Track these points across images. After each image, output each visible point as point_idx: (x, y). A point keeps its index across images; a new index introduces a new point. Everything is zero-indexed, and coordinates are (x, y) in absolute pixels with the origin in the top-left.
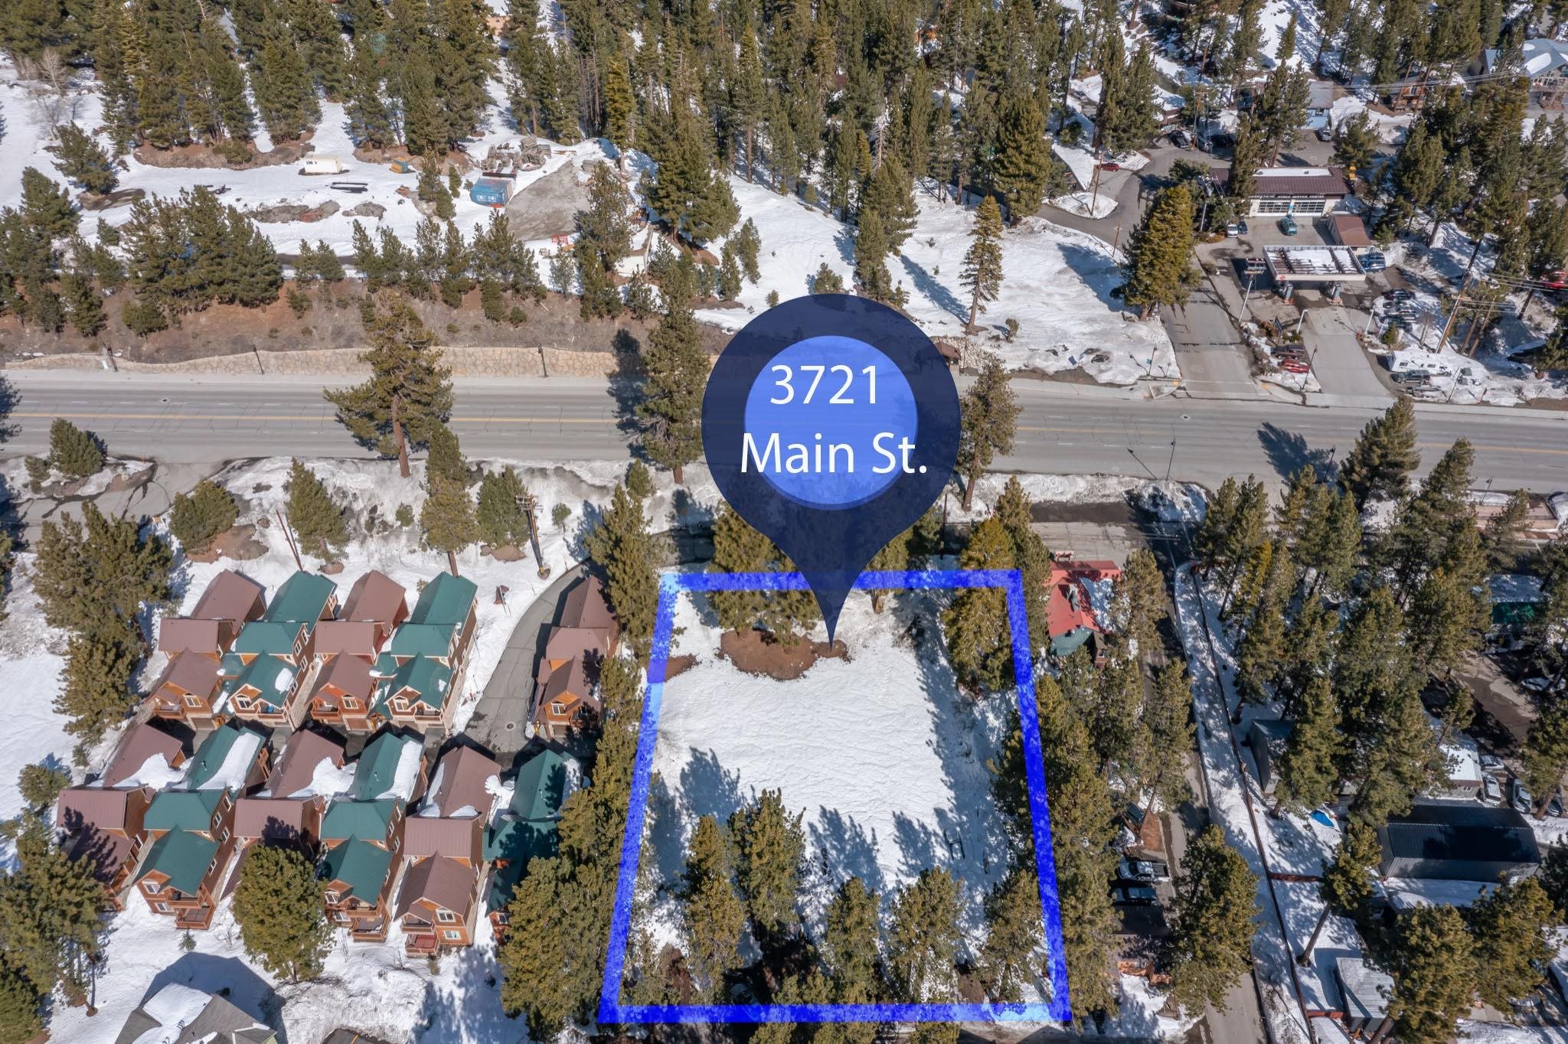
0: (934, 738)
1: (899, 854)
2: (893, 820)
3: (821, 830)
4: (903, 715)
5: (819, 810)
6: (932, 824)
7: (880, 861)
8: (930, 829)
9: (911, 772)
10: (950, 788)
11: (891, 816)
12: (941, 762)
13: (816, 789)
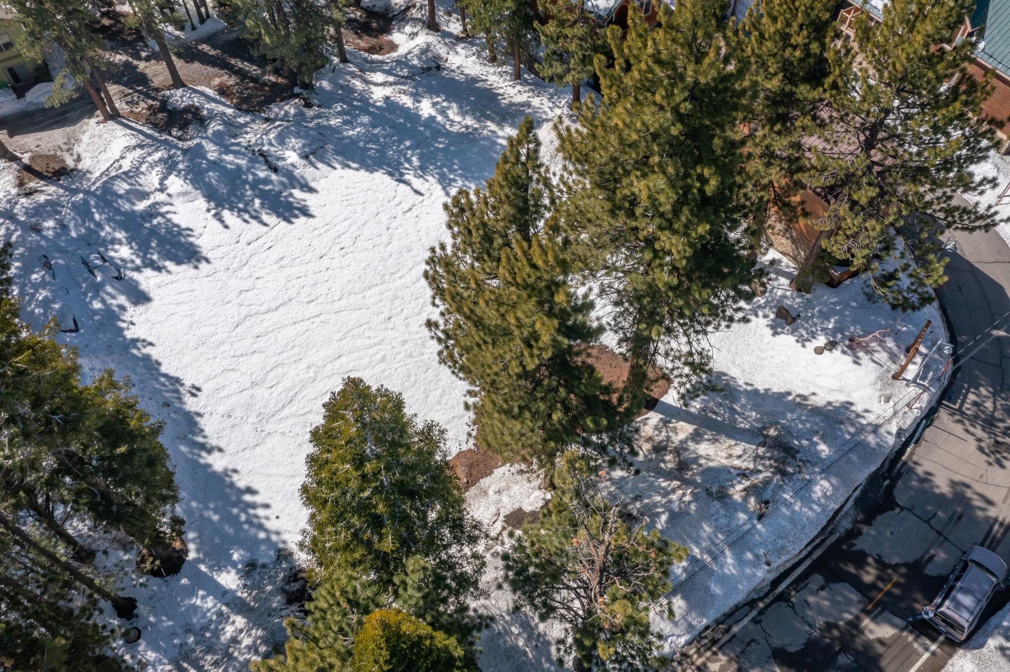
0: (191, 404)
1: (176, 219)
2: (205, 253)
3: (297, 193)
4: (263, 418)
5: (313, 210)
6: (147, 279)
7: (201, 203)
8: (148, 272)
9: (206, 330)
10: (135, 341)
11: (210, 256)
12: (164, 369)
13: (332, 234)
